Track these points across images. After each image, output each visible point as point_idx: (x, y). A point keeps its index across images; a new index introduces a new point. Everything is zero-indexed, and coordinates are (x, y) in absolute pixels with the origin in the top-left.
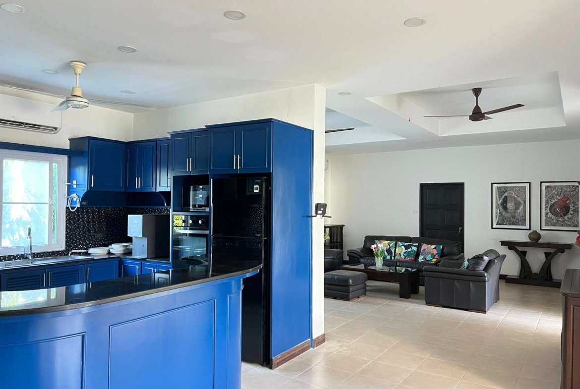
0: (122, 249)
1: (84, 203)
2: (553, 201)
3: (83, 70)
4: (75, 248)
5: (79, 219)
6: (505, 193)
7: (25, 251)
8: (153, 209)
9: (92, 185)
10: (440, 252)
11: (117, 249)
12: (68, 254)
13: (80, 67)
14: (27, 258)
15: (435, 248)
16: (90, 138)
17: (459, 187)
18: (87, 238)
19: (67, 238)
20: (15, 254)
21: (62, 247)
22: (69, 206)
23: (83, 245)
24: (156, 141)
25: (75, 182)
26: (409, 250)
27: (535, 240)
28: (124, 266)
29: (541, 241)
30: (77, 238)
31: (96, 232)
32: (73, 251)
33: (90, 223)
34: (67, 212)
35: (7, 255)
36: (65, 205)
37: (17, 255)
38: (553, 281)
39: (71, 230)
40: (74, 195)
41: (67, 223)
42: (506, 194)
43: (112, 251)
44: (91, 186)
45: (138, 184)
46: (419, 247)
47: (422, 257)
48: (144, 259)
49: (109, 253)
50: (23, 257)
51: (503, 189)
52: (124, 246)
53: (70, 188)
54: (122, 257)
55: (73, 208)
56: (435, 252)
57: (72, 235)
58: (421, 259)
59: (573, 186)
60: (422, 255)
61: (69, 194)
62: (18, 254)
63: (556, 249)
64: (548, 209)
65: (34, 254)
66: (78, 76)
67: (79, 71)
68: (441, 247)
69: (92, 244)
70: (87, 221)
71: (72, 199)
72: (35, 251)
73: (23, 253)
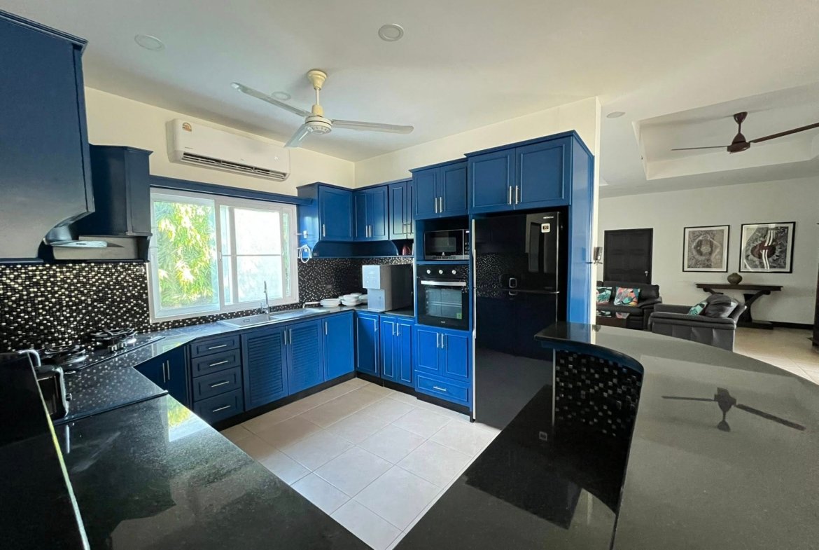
0: (354, 300)
1: (315, 254)
2: (756, 244)
3: (324, 84)
4: (308, 299)
5: (310, 271)
6: (699, 236)
7: (261, 305)
8: (380, 259)
9: (324, 235)
10: (637, 295)
11: (349, 300)
12: (302, 307)
13: (320, 79)
14: (264, 312)
15: (632, 292)
16: (319, 185)
17: (648, 233)
18: (318, 290)
19: (300, 290)
20: (252, 308)
21: (297, 301)
22: (300, 257)
23: (315, 297)
24: (388, 186)
25: (305, 232)
26: (604, 293)
27: (735, 283)
28: (359, 319)
29: (741, 283)
30: (310, 291)
31: (326, 284)
32: (307, 303)
33: (320, 274)
34: (299, 264)
35: (244, 310)
36: (296, 257)
37: (254, 310)
38: (753, 322)
39: (304, 282)
40: (305, 246)
41: (299, 275)
42: (701, 238)
43: (344, 303)
44: (322, 236)
45: (368, 234)
46: (614, 291)
47: (619, 300)
48: (383, 313)
49: (341, 305)
50: (260, 311)
51: (698, 233)
52: (356, 298)
53: (300, 238)
54: (356, 309)
55: (305, 260)
56: (633, 295)
57: (305, 287)
58: (616, 302)
59: (781, 227)
60: (618, 298)
61: (300, 245)
62: (255, 308)
63: (758, 291)
64: (750, 251)
65: (270, 308)
66: (318, 91)
67: (319, 84)
68: (639, 291)
69: (323, 295)
70: (317, 272)
71: (303, 250)
72: (271, 305)
73: (260, 307)
